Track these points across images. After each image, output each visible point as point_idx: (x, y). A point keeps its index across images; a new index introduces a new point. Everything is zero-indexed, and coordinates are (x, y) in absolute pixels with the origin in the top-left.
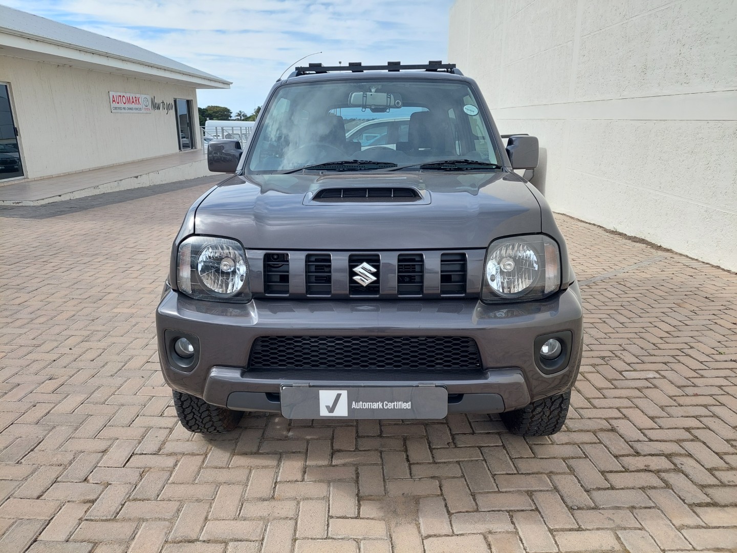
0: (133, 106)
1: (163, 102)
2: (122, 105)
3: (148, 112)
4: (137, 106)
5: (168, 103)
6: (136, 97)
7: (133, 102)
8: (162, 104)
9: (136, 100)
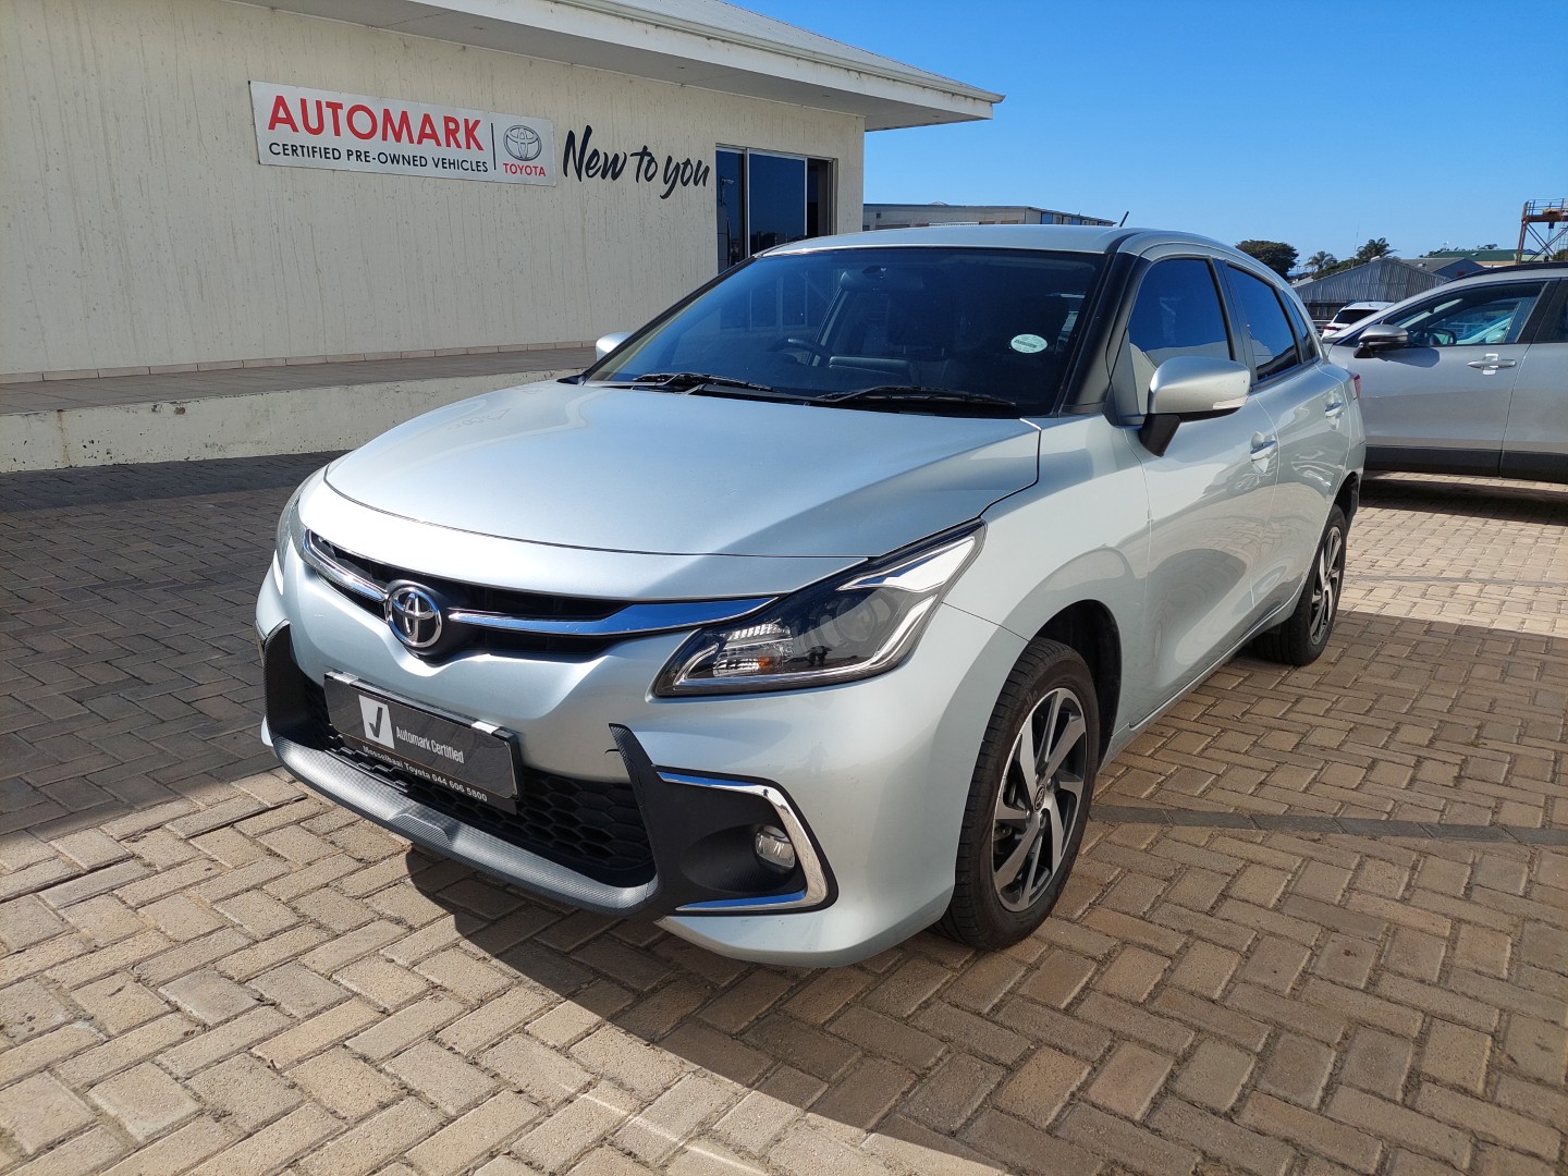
0: (428, 148)
1: (645, 152)
2: (347, 141)
3: (533, 179)
4: (452, 153)
5: (678, 159)
6: (447, 120)
7: (434, 136)
8: (633, 162)
9: (451, 133)
